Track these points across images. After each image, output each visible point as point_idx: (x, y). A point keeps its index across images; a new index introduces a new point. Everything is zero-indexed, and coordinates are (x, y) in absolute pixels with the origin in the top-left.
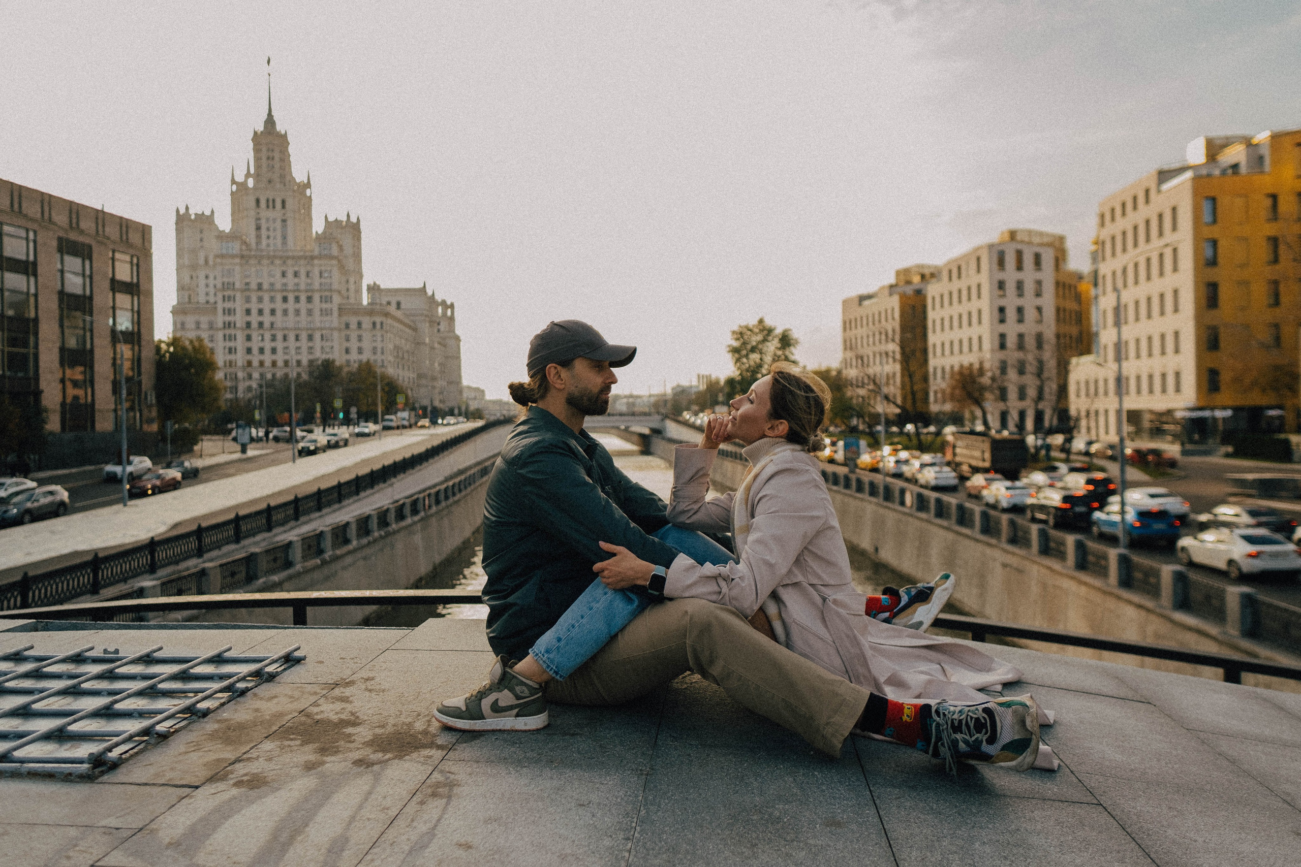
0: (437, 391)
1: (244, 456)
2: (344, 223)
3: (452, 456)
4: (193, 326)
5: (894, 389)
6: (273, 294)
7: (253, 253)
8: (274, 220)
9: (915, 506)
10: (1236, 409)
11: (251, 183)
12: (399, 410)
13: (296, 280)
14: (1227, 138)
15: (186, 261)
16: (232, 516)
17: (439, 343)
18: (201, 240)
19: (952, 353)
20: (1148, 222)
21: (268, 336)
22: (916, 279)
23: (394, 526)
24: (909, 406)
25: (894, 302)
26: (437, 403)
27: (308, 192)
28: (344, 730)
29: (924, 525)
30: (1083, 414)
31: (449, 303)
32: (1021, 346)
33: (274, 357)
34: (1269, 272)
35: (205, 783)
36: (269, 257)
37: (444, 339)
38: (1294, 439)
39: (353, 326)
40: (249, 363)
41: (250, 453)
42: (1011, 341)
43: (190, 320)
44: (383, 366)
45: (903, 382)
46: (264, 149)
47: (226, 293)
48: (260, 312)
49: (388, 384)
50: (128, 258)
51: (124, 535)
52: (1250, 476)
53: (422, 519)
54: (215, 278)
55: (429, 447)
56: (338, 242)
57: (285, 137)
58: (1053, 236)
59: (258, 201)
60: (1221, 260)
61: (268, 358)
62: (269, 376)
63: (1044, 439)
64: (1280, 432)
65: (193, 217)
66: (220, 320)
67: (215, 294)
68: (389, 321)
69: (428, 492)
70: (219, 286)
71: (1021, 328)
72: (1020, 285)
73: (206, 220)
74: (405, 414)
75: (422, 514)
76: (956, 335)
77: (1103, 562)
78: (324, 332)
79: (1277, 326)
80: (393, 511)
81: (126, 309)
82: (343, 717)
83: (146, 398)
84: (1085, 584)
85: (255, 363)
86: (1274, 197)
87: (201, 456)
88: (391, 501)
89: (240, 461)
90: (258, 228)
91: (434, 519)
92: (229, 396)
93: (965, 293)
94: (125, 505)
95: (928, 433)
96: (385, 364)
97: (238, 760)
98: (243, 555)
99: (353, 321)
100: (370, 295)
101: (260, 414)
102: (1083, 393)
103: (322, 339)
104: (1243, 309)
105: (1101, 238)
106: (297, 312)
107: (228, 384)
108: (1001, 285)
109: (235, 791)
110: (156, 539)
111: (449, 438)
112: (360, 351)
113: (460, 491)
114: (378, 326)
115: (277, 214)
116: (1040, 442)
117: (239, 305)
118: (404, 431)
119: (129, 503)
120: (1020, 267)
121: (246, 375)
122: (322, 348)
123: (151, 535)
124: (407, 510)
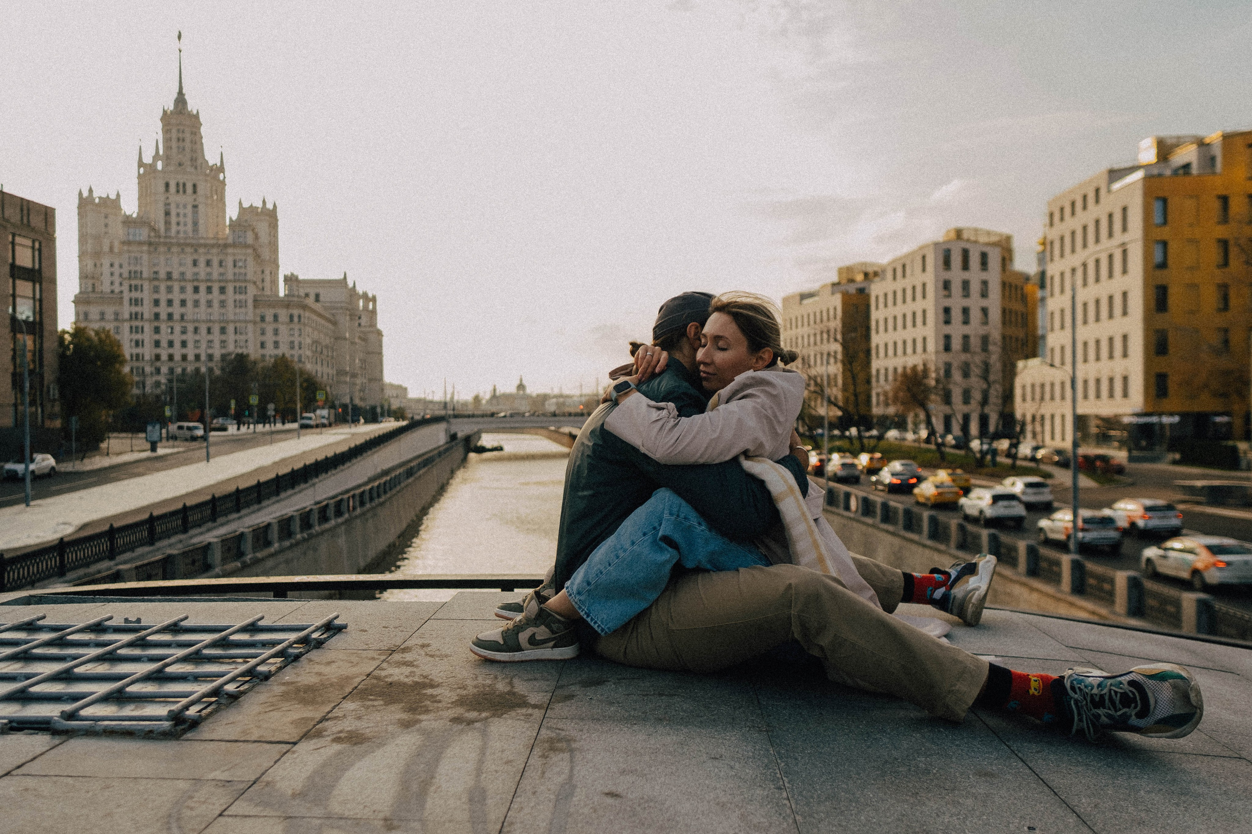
0: (358, 387)
1: (154, 455)
2: (259, 210)
3: (375, 456)
4: (98, 317)
5: (836, 392)
6: (183, 284)
7: (162, 240)
8: (185, 206)
9: (860, 511)
10: (1184, 415)
11: (160, 165)
12: (318, 407)
13: (209, 270)
14: (1179, 138)
15: (89, 247)
16: (146, 516)
17: (360, 338)
18: (106, 225)
19: (895, 354)
20: (1097, 222)
21: (178, 329)
22: (860, 277)
23: (317, 528)
24: (851, 408)
25: (837, 301)
26: (357, 402)
27: (221, 176)
28: (425, 692)
29: (870, 530)
30: (1029, 418)
31: (370, 295)
32: (966, 348)
33: (184, 351)
34: (1219, 276)
35: (300, 740)
36: (179, 245)
37: (364, 333)
38: (1242, 446)
39: (269, 318)
40: (158, 357)
41: (161, 451)
42: (956, 344)
43: (94, 311)
44: (300, 361)
45: (844, 384)
46: (174, 131)
47: (133, 282)
48: (170, 303)
49: (307, 380)
50: (29, 243)
51: (29, 536)
52: (1199, 483)
53: (346, 521)
54: (121, 266)
55: (353, 445)
56: (253, 230)
57: (197, 117)
58: (1001, 235)
59: (167, 185)
60: (1170, 262)
61: (177, 352)
62: (179, 370)
63: (990, 444)
64: (1228, 439)
65: (97, 201)
66: (126, 310)
67: (121, 284)
68: (307, 314)
69: (352, 493)
70: (126, 275)
71: (966, 330)
72: (966, 285)
73: (111, 204)
74: (325, 412)
75: (346, 516)
76: (900, 335)
77: (1055, 568)
78: (238, 325)
79: (1226, 331)
80: (316, 511)
81: (28, 298)
82: (416, 679)
83: (49, 391)
84: (1037, 590)
85: (164, 357)
86: (1224, 200)
87: (108, 454)
88: (312, 502)
89: (148, 459)
90: (167, 214)
91: (358, 521)
92: (136, 391)
93: (909, 293)
94: (28, 505)
95: (871, 437)
96: (303, 360)
97: (324, 719)
98: (159, 557)
99: (269, 314)
100: (287, 286)
101: (171, 410)
102: (1029, 398)
103: (236, 333)
104: (1192, 312)
105: (1049, 238)
106: (209, 304)
107: (136, 379)
108: (947, 285)
109: (337, 747)
110: (66, 540)
111: (372, 437)
112: (276, 344)
113: (385, 492)
114: (296, 319)
115: (188, 199)
116: (985, 447)
117: (146, 295)
118: (324, 430)
119: (32, 503)
120: (966, 266)
121: (153, 369)
122: (236, 341)
123: (58, 536)
124: (331, 512)
